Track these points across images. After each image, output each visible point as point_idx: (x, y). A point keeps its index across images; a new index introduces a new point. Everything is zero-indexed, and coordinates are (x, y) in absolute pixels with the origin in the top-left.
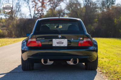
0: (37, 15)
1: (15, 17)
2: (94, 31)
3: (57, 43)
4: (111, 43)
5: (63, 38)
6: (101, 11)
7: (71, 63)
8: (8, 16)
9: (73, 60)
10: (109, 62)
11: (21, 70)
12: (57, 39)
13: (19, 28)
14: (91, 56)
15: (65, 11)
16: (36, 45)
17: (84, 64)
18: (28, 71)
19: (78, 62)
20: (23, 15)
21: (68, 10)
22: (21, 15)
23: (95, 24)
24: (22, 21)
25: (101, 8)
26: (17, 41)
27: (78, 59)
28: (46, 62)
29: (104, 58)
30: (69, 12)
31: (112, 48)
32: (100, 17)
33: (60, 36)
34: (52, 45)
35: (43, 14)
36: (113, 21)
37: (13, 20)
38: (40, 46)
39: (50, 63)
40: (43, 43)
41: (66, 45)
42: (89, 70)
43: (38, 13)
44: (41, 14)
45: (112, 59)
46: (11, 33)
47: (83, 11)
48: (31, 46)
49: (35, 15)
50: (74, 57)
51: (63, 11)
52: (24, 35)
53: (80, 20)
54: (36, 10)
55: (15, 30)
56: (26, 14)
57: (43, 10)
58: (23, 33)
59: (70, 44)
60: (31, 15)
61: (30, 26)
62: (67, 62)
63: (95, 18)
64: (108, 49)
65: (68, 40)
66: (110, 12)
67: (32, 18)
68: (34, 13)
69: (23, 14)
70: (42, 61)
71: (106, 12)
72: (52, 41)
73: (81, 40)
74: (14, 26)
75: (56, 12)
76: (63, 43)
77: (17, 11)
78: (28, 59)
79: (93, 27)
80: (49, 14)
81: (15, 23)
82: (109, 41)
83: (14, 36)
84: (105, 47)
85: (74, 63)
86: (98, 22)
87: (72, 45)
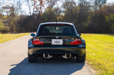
0: (36, 12)
1: (16, 14)
2: (88, 27)
3: (55, 42)
4: (102, 39)
5: (59, 38)
6: (94, 9)
7: (65, 57)
8: (9, 13)
9: (67, 55)
10: (95, 56)
11: (28, 62)
12: (55, 40)
13: (20, 24)
14: (80, 52)
15: (61, 9)
16: (39, 44)
17: (75, 57)
18: (33, 63)
19: (70, 56)
20: (23, 13)
21: (64, 8)
22: (21, 12)
23: (88, 21)
24: (22, 18)
25: (94, 7)
26: (18, 36)
27: (70, 54)
28: (46, 56)
29: (93, 52)
30: (65, 10)
31: (102, 43)
32: (93, 15)
33: (57, 37)
34: (51, 43)
35: (41, 11)
36: (104, 19)
37: (14, 17)
38: (42, 44)
39: (49, 57)
40: (44, 42)
41: (62, 44)
42: (79, 62)
43: (37, 11)
44: (39, 11)
45: (99, 53)
46: (13, 28)
47: (78, 9)
48: (36, 44)
49: (34, 12)
50: (68, 53)
51: (60, 9)
52: (24, 31)
53: (72, 24)
54: (35, 8)
55: (16, 26)
56: (25, 12)
57: (41, 8)
58: (23, 29)
59: (65, 43)
60: (30, 12)
61: (30, 22)
62: (63, 56)
63: (88, 16)
64: (99, 45)
65: (63, 40)
66: (102, 10)
67: (32, 15)
68: (33, 11)
69: (23, 11)
70: (44, 55)
71: (99, 10)
72: (51, 40)
73: (73, 40)
74: (15, 22)
75: (53, 10)
76: (59, 42)
77: (17, 9)
78: (33, 53)
79: (86, 24)
80: (47, 12)
81: (17, 19)
82: (101, 37)
83: (15, 31)
84: (96, 43)
85: (67, 57)
86: (91, 19)
87: (66, 43)
